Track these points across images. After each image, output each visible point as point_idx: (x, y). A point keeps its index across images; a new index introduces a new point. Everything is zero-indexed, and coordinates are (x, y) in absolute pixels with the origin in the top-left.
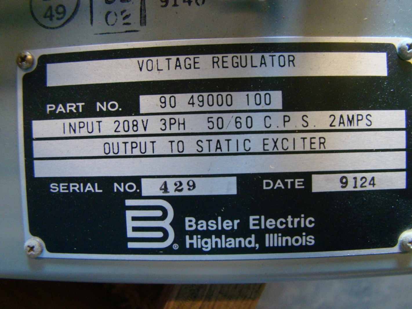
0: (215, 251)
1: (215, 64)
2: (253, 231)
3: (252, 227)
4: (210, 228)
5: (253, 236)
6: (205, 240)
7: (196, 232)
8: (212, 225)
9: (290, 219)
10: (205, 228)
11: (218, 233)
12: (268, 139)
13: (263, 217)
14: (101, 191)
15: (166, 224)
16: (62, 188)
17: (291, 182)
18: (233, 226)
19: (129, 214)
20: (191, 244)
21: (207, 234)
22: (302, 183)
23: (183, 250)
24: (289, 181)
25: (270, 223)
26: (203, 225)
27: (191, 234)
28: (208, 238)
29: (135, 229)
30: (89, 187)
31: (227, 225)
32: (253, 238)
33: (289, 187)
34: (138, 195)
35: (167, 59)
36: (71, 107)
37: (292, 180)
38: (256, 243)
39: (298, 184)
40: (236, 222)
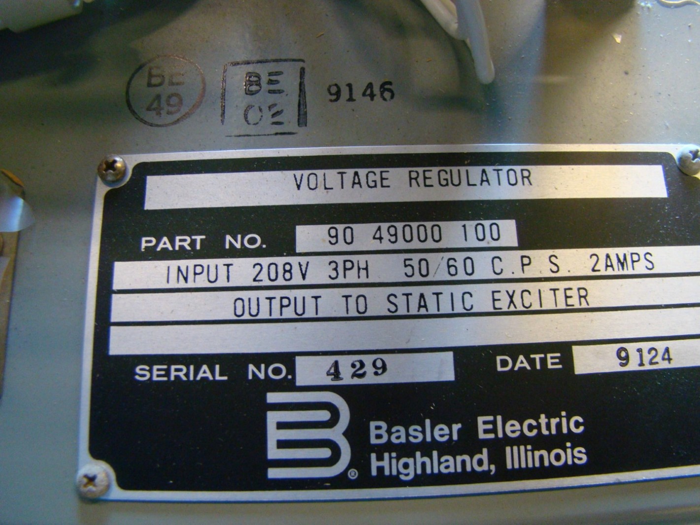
0: (422, 480)
1: (413, 182)
2: (485, 443)
3: (482, 436)
4: (411, 439)
5: (485, 451)
6: (403, 460)
7: (389, 447)
8: (416, 435)
9: (543, 419)
10: (403, 440)
11: (426, 448)
12: (499, 292)
13: (499, 418)
14: (225, 378)
15: (336, 434)
16: (157, 373)
17: (541, 359)
18: (451, 435)
19: (273, 417)
20: (380, 469)
21: (406, 450)
22: (557, 360)
23: (366, 481)
24: (537, 357)
25: (512, 428)
26: (399, 435)
27: (380, 451)
28: (408, 457)
29: (282, 444)
30: (205, 372)
31: (441, 433)
32: (485, 455)
33: (538, 367)
34: (289, 385)
35: (339, 173)
36: (183, 241)
37: (542, 356)
38: (490, 464)
39: (552, 361)
40: (456, 427)
